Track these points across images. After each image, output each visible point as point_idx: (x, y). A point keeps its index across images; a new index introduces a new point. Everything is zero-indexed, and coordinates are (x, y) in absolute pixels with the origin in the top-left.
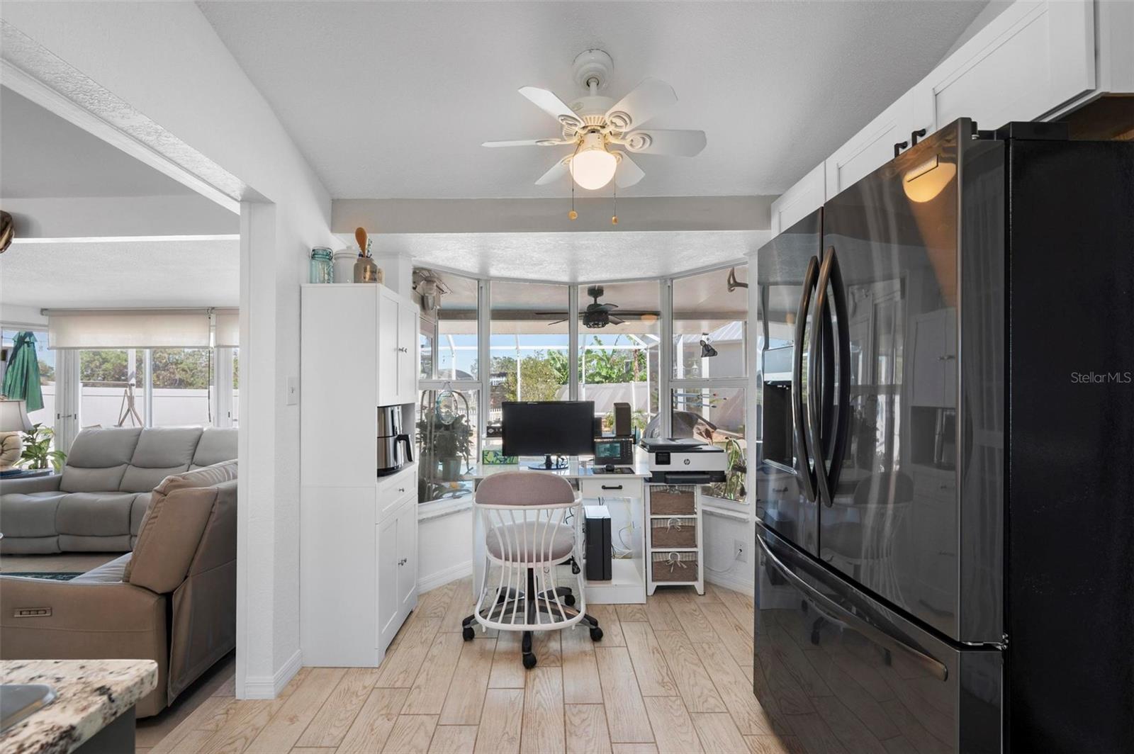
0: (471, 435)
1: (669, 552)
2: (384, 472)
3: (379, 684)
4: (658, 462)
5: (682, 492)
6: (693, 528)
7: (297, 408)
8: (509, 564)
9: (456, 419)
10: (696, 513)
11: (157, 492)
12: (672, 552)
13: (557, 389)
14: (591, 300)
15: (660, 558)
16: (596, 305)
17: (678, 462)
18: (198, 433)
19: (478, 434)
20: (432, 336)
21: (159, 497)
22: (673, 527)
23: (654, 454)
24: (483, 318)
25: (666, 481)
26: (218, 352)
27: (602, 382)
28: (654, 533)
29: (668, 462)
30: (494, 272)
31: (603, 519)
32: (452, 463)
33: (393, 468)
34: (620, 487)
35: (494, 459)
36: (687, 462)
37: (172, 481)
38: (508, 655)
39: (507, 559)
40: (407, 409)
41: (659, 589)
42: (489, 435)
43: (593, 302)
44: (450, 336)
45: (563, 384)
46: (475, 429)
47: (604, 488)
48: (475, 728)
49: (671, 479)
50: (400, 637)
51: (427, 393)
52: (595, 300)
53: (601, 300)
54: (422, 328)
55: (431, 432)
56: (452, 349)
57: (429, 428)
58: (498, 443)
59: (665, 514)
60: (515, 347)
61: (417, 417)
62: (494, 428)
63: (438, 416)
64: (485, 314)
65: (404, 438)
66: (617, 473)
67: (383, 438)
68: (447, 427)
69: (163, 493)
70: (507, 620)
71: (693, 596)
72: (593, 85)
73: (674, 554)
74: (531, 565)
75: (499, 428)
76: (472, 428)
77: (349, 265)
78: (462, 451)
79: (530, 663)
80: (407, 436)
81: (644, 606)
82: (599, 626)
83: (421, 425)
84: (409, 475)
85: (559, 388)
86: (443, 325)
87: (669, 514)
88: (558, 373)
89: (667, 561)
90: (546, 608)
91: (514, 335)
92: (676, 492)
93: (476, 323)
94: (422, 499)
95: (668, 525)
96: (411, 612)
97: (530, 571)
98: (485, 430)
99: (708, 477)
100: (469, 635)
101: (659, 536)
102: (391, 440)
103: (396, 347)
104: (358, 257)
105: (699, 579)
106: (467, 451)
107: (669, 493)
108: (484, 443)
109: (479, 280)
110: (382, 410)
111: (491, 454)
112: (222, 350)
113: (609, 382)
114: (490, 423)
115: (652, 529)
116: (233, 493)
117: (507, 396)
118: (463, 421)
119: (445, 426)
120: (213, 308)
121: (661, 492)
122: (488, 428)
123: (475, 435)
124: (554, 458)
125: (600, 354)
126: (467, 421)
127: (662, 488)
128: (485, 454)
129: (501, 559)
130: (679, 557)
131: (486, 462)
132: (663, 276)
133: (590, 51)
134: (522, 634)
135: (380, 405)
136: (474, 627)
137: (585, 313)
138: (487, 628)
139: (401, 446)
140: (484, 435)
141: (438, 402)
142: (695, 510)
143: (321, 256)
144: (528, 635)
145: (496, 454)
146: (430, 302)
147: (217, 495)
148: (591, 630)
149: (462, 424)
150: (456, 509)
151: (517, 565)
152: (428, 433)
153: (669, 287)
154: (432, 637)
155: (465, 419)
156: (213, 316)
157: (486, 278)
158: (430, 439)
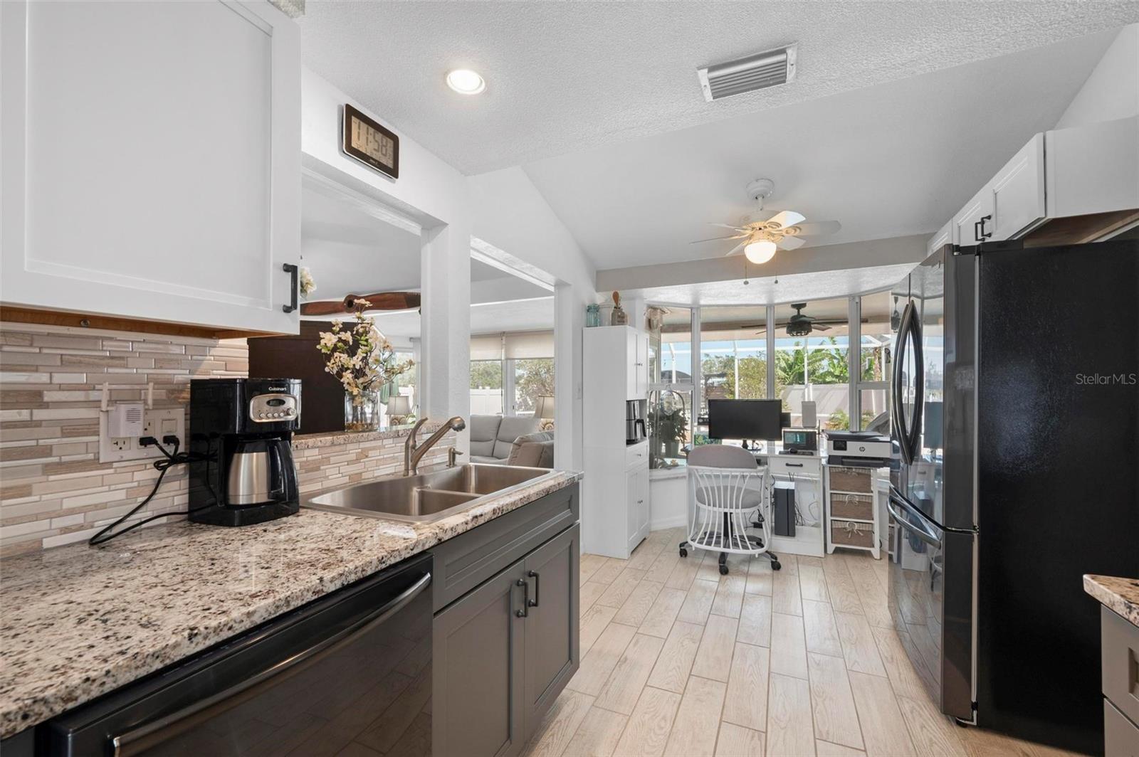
0: (687, 424)
1: (847, 521)
2: (630, 442)
3: (629, 566)
4: (836, 448)
5: (858, 474)
6: (870, 504)
7: (580, 400)
8: (711, 508)
9: (675, 412)
10: (872, 492)
11: (516, 444)
12: (849, 522)
13: (781, 390)
14: (794, 312)
15: (840, 525)
16: (799, 316)
17: (853, 449)
18: (499, 419)
19: (692, 423)
20: (657, 348)
21: (516, 447)
22: (850, 502)
23: (832, 442)
24: (696, 331)
25: (842, 463)
26: (506, 363)
27: (835, 383)
28: (833, 505)
29: (845, 449)
30: (702, 302)
31: (788, 490)
32: (672, 444)
33: (634, 440)
34: (801, 465)
35: (703, 441)
36: (862, 449)
37: (522, 438)
38: (710, 568)
39: (709, 505)
40: (642, 402)
41: (837, 551)
42: (699, 424)
43: (796, 314)
44: (671, 344)
45: (788, 384)
46: (689, 422)
47: (787, 465)
48: (686, 593)
49: (847, 462)
50: (639, 549)
51: (654, 393)
52: (799, 312)
53: (803, 311)
54: (650, 344)
55: (656, 422)
56: (672, 354)
57: (655, 419)
58: (705, 429)
59: (843, 490)
60: (733, 349)
61: (649, 410)
62: (703, 419)
63: (662, 409)
64: (697, 327)
65: (641, 421)
66: (799, 454)
67: (629, 420)
68: (668, 418)
69: (519, 445)
70: (709, 544)
71: (869, 559)
72: (760, 199)
73: (852, 524)
74: (726, 510)
75: (706, 419)
76: (687, 419)
77: (608, 313)
78: (679, 436)
79: (724, 571)
80: (643, 420)
81: (822, 560)
82: (778, 561)
83: (650, 416)
84: (644, 446)
85: (784, 388)
86: (664, 336)
87: (847, 491)
88: (783, 373)
89: (845, 528)
90: (738, 544)
91: (732, 342)
92: (853, 474)
93: (690, 334)
94: (653, 465)
95: (846, 500)
96: (645, 539)
97: (726, 514)
98: (697, 419)
99: (882, 462)
100: (683, 553)
101: (838, 508)
102: (633, 422)
103: (635, 362)
104: (613, 308)
105: (875, 545)
106: (684, 436)
107: (847, 473)
108: (695, 429)
109: (692, 309)
110: (629, 402)
111: (701, 438)
112: (509, 361)
113: (843, 382)
114: (700, 415)
115: (831, 502)
116: (551, 447)
117: (727, 396)
118: (681, 414)
119: (667, 416)
120: (504, 332)
121: (840, 472)
122: (699, 418)
123: (689, 425)
124: (749, 442)
125: (834, 353)
126: (684, 414)
127: (840, 470)
128: (696, 438)
129: (705, 504)
130: (857, 526)
131: (697, 443)
132: (851, 295)
133: (757, 180)
134: (719, 555)
135: (628, 400)
136: (687, 549)
137: (789, 323)
138: (695, 548)
139: (639, 427)
140: (696, 424)
141: (662, 400)
142: (872, 489)
143: (593, 309)
144: (723, 555)
145: (704, 438)
146: (655, 322)
147: (544, 447)
148: (772, 562)
149: (680, 417)
150: (676, 476)
151: (716, 509)
152: (654, 422)
153: (857, 303)
154: (659, 552)
155: (682, 412)
156: (504, 338)
157: (696, 306)
158: (656, 427)
